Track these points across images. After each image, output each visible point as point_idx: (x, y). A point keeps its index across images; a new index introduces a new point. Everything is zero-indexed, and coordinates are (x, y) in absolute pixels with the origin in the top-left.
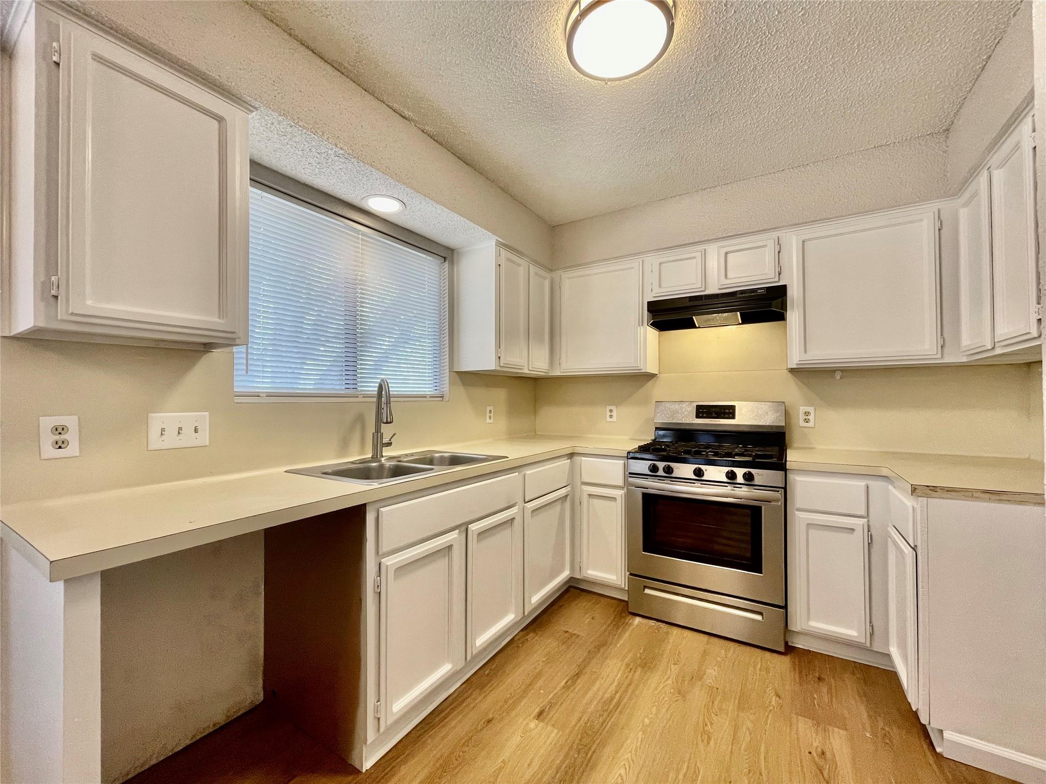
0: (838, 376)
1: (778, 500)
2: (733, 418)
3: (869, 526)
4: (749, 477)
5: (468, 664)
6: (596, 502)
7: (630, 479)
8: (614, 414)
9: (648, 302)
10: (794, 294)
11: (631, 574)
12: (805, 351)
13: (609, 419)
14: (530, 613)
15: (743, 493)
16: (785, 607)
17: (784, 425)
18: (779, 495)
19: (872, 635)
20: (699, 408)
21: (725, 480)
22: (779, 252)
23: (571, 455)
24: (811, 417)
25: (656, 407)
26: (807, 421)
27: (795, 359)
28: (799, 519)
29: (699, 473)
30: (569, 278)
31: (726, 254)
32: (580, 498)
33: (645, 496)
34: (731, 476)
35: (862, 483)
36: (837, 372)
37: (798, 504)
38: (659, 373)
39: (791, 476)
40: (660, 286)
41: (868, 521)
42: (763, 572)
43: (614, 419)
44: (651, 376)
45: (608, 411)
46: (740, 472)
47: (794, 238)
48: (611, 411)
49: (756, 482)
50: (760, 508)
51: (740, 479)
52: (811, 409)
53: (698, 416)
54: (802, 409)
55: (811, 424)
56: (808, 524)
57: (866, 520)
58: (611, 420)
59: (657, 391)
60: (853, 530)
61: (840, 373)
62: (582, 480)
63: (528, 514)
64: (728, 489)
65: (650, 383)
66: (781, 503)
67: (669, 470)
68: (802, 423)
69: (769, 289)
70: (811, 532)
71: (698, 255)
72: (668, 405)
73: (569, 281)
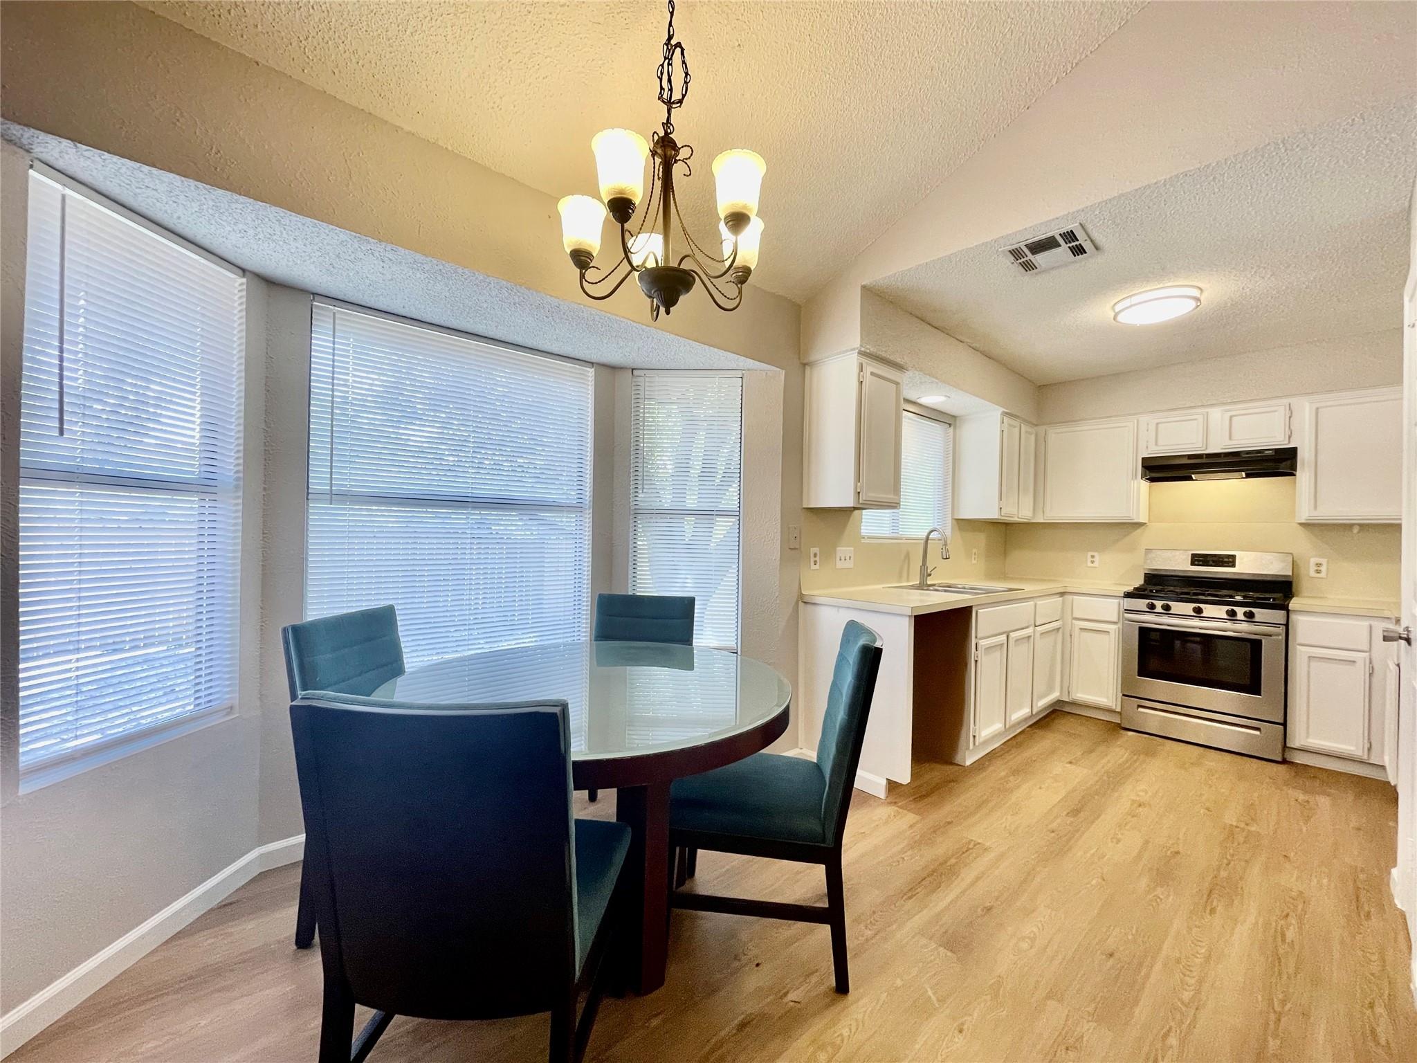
0: (1356, 530)
1: (1278, 635)
2: (1233, 566)
3: (1370, 659)
4: (1250, 616)
5: (1006, 730)
6: (1085, 634)
7: (1126, 615)
8: (1097, 559)
9: (1143, 458)
10: (1304, 456)
11: (1124, 695)
12: (1316, 507)
13: (1090, 564)
14: (1038, 713)
15: (1242, 628)
16: (1284, 724)
17: (1291, 574)
18: (1282, 630)
19: (1369, 749)
20: (1193, 556)
21: (1226, 617)
22: (1290, 417)
23: (1062, 594)
24: (1323, 569)
25: (1146, 554)
26: (1318, 572)
27: (1305, 514)
28: (1300, 655)
29: (1198, 611)
30: (1055, 433)
31: (1231, 417)
32: (1071, 631)
33: (1142, 630)
34: (1232, 614)
35: (1366, 623)
36: (1355, 527)
37: (1300, 639)
38: (1149, 521)
39: (1293, 617)
40: (1156, 444)
41: (1370, 655)
42: (1262, 693)
43: (1096, 564)
44: (1140, 525)
45: (1089, 556)
46: (1240, 611)
47: (1307, 406)
48: (1093, 557)
49: (1257, 618)
50: (1260, 641)
51: (1240, 616)
52: (1324, 561)
53: (1193, 564)
54: (1313, 561)
55: (1323, 575)
56: (1309, 657)
57: (1368, 654)
58: (1092, 565)
59: (1145, 539)
60: (1354, 662)
61: (1358, 527)
62: (1074, 616)
63: (1038, 635)
64: (1229, 625)
65: (1139, 531)
66: (1282, 637)
67: (1167, 608)
68: (1312, 573)
69: (1278, 451)
70: (1313, 664)
71: (1200, 418)
72: (1159, 553)
73: (1056, 436)
